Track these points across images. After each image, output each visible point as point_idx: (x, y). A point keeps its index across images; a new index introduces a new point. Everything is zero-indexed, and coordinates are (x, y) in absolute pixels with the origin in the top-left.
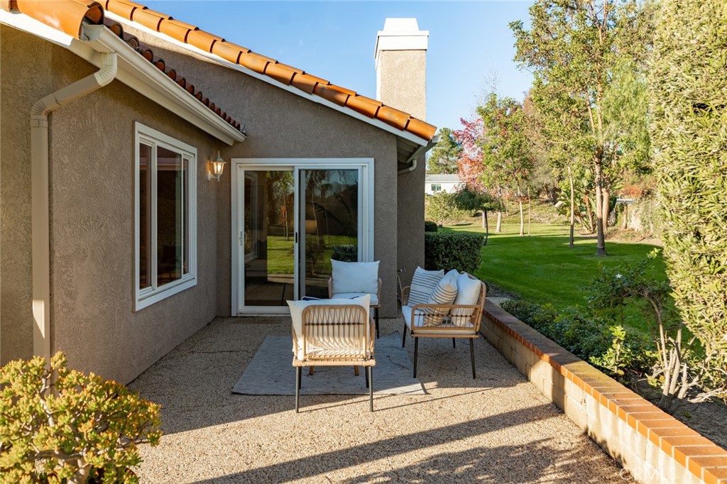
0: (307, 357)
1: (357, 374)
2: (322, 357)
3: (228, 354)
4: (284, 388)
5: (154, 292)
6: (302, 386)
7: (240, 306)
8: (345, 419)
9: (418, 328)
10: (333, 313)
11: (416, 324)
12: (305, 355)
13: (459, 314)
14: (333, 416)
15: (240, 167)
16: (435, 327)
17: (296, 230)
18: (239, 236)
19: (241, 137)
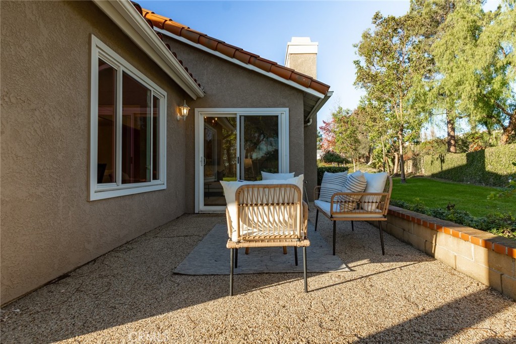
0: (242, 238)
1: (285, 253)
2: (257, 238)
3: (183, 238)
4: (223, 267)
5: (118, 187)
6: (238, 264)
7: (200, 205)
8: (281, 303)
9: (336, 213)
10: (267, 193)
11: (334, 210)
12: (239, 236)
13: (371, 201)
14: (267, 299)
15: (201, 114)
16: (350, 212)
17: (238, 155)
18: (200, 160)
19: (202, 95)
